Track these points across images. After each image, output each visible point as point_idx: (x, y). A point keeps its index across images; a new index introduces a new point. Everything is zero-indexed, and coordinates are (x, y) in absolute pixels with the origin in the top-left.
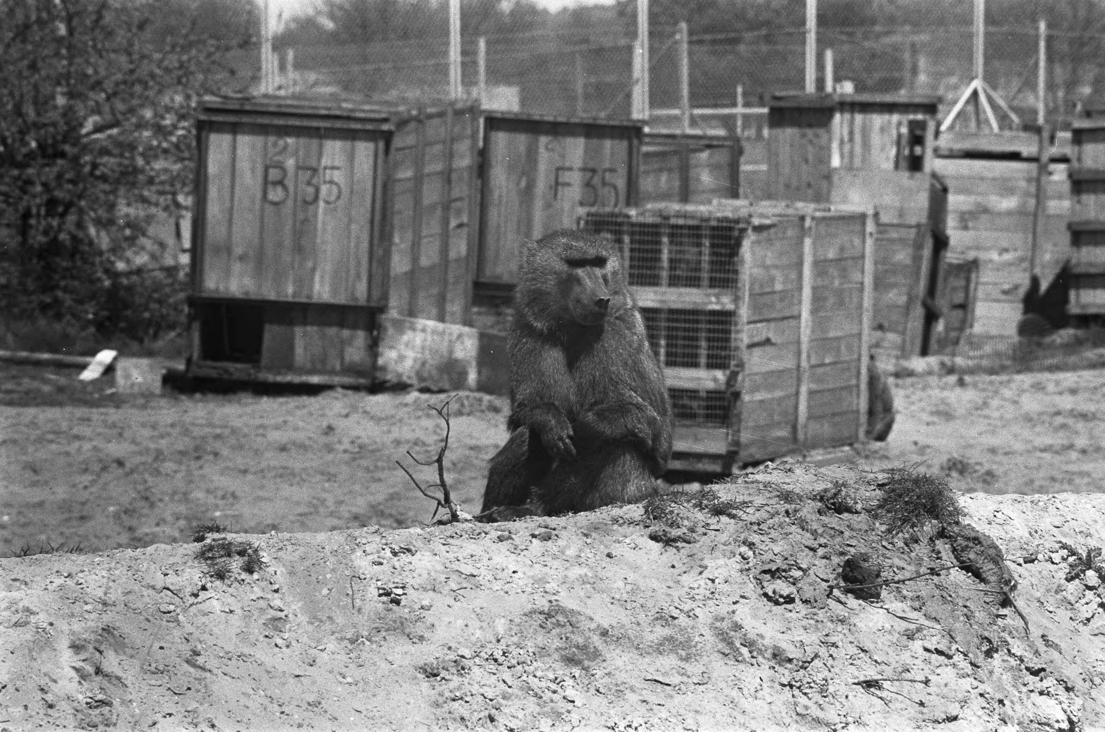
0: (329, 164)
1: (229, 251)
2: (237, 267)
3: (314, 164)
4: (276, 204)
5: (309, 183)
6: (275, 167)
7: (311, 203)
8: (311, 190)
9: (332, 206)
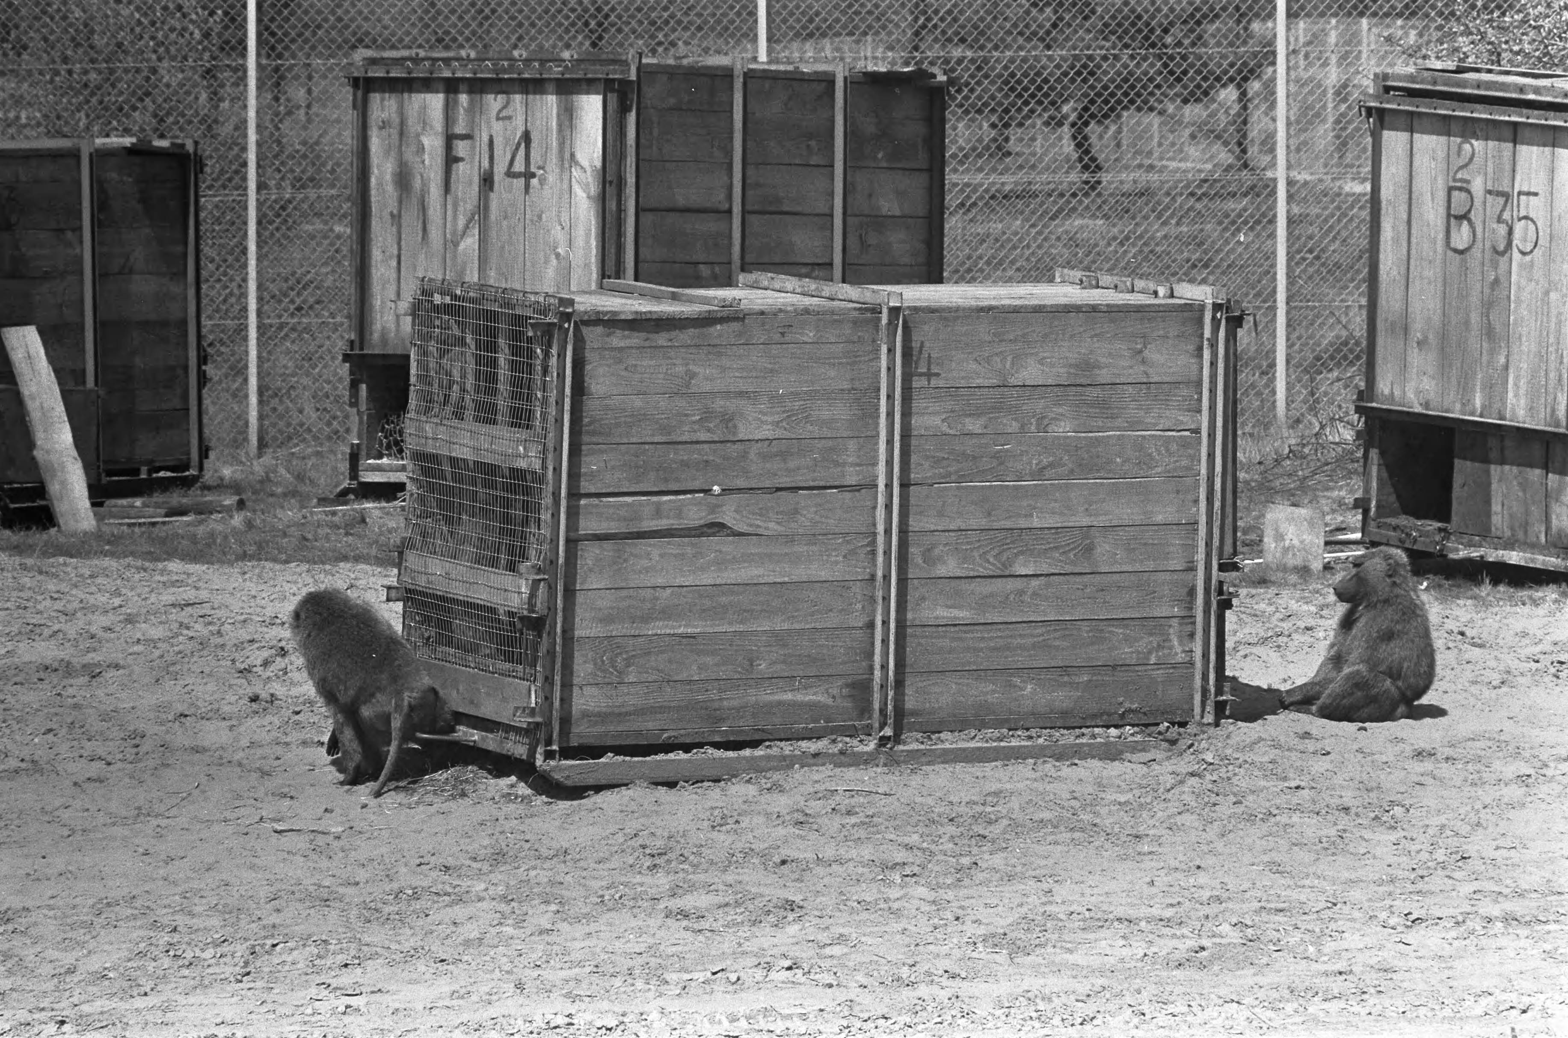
0: (1525, 189)
1: (1406, 330)
2: (1415, 358)
3: (1505, 187)
4: (1461, 252)
5: (1500, 220)
6: (1460, 189)
7: (1502, 254)
8: (1502, 230)
9: (1528, 258)
